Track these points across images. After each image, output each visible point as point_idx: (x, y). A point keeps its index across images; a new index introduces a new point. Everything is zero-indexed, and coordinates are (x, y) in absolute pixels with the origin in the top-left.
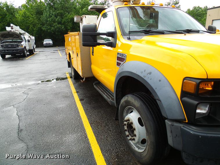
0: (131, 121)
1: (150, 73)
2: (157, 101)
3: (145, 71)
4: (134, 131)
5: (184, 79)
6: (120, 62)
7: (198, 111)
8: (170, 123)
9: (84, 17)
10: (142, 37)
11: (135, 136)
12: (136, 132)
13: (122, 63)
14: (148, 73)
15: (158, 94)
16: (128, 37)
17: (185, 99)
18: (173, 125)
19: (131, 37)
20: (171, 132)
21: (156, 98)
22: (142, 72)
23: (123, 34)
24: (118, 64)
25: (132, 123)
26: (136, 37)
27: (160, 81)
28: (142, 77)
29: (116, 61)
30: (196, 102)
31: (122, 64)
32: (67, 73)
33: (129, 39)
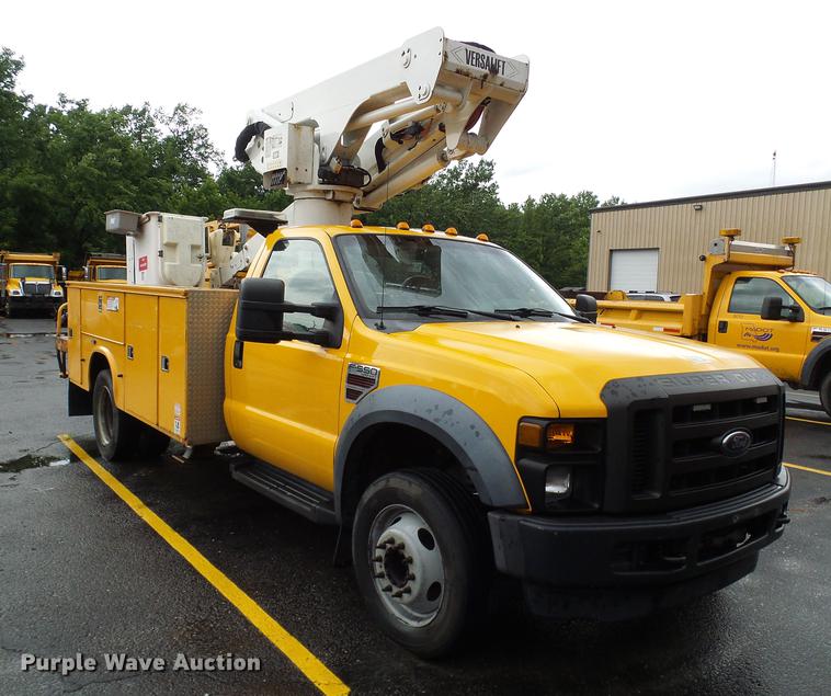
0: (398, 542)
1: (450, 412)
2: (469, 472)
3: (436, 407)
4: (410, 566)
5: (521, 420)
6: (358, 388)
7: (549, 489)
8: (497, 517)
9: (154, 220)
10: (416, 324)
11: (413, 578)
12: (415, 569)
13: (365, 391)
14: (445, 413)
15: (470, 456)
16: (379, 322)
17: (525, 462)
18: (503, 520)
19: (385, 323)
20: (502, 536)
21: (466, 464)
22: (430, 411)
23: (363, 313)
24: (351, 395)
25: (402, 546)
26: (399, 324)
27: (472, 427)
28: (432, 420)
29: (344, 385)
30: (543, 466)
31: (364, 393)
32: (66, 436)
33: (381, 328)
